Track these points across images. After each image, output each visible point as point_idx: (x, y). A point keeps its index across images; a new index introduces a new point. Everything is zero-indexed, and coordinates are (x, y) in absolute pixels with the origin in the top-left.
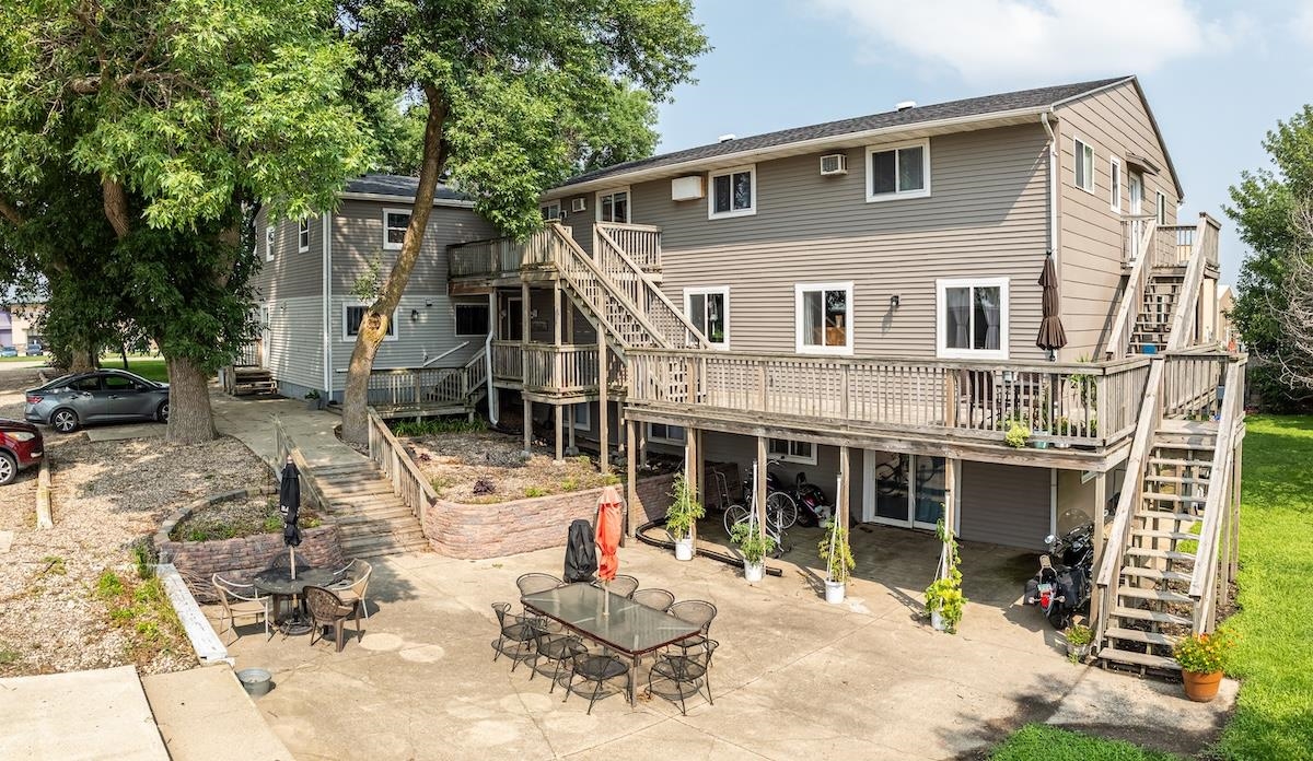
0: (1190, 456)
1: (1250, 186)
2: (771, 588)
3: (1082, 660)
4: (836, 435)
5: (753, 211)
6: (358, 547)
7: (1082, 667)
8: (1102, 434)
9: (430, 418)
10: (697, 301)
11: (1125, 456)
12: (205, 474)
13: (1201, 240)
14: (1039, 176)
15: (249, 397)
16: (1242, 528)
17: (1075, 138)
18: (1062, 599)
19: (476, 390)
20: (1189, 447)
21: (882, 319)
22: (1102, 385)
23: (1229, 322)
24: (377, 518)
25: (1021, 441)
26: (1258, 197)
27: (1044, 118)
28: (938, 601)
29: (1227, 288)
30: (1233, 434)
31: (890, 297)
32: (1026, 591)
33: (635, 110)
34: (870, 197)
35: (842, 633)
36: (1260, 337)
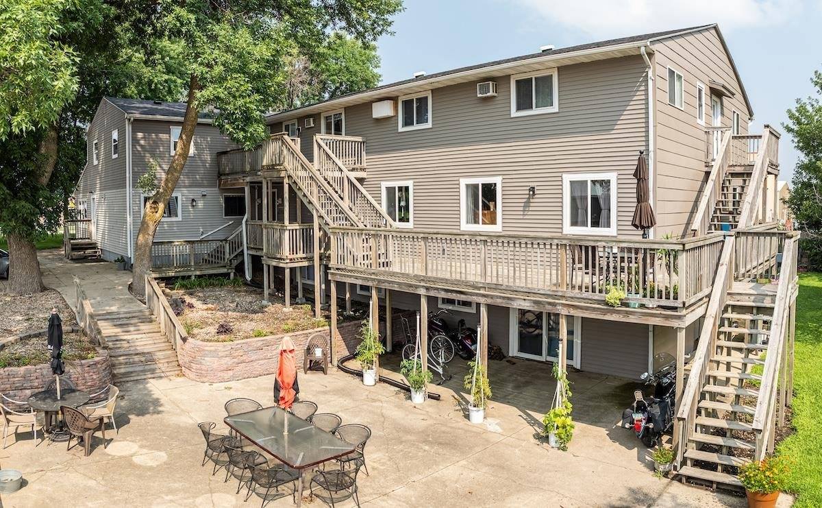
0: (755, 311)
1: (802, 110)
2: (430, 409)
3: (666, 475)
4: (477, 295)
5: (429, 125)
6: (128, 372)
7: (666, 481)
8: (682, 297)
9: (200, 277)
10: (390, 191)
11: (703, 313)
12: (25, 318)
13: (765, 146)
14: (640, 96)
15: (80, 261)
16: (796, 362)
17: (668, 67)
18: (651, 426)
19: (236, 256)
20: (753, 304)
21: (523, 205)
22: (683, 259)
23: (786, 206)
24: (145, 351)
25: (618, 302)
26: (807, 117)
27: (643, 50)
28: (553, 426)
29: (785, 183)
30: (789, 294)
31: (528, 188)
32: (623, 418)
33: (363, 58)
34: (514, 113)
35: (477, 449)
36: (809, 217)
